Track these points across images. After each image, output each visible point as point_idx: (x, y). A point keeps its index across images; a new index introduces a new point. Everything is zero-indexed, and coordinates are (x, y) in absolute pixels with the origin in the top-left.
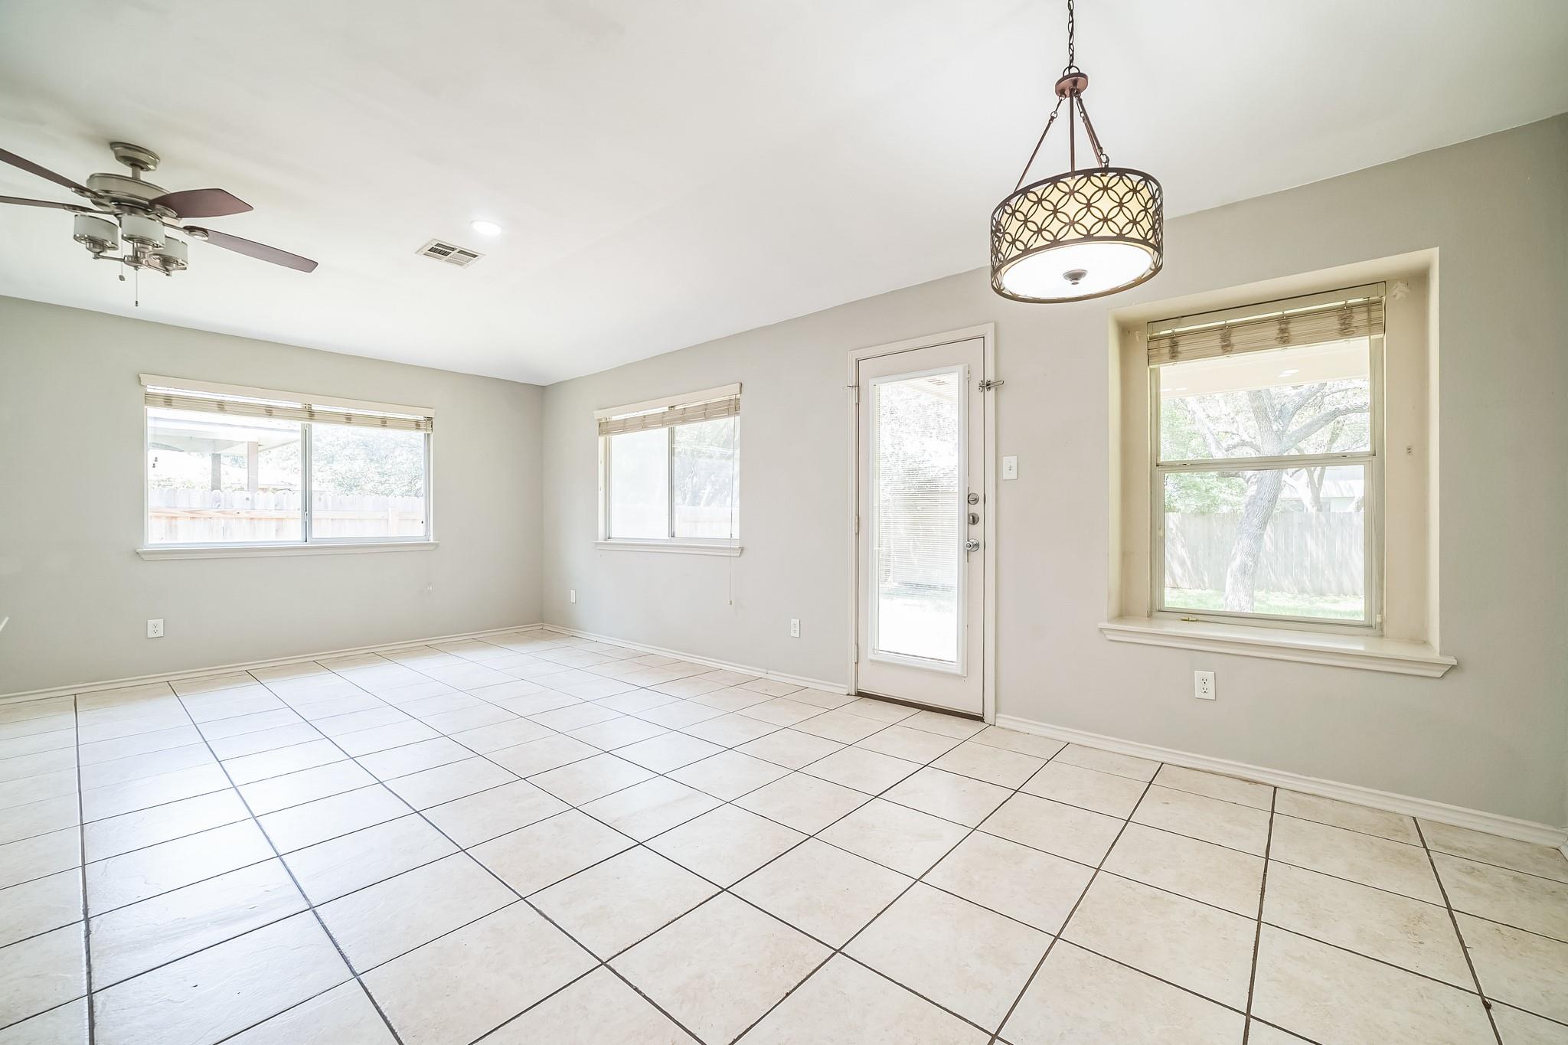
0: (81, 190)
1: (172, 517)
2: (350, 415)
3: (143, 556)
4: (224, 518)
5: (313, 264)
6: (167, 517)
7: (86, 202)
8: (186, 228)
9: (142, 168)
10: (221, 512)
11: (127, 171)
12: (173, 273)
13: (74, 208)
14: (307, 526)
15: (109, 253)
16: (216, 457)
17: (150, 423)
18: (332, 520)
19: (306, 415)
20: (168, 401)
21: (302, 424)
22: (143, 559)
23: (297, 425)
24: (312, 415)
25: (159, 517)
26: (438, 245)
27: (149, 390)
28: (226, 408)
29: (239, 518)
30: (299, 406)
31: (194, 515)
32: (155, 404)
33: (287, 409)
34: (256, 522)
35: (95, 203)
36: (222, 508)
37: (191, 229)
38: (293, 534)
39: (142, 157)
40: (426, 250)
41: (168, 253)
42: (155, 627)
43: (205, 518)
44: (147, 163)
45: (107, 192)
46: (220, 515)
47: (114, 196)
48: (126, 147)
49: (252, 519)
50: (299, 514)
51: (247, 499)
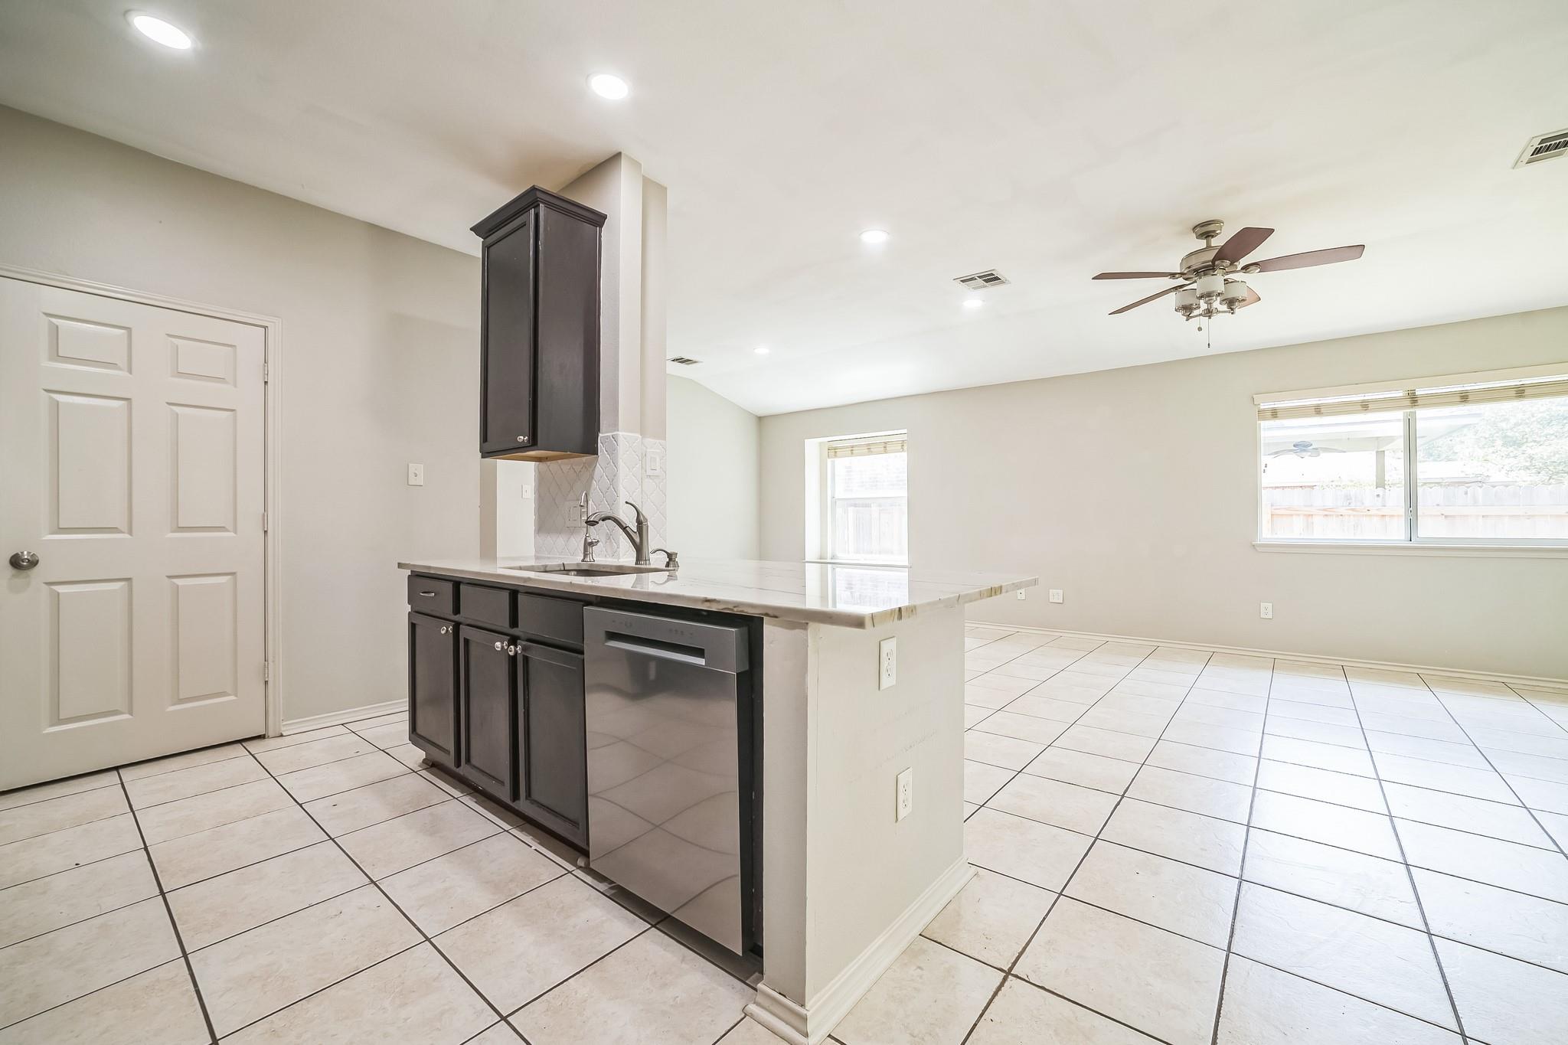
0: (1173, 275)
1: (1309, 515)
2: (1467, 392)
3: (1258, 549)
4: (1354, 516)
5: (1361, 248)
6: (1305, 515)
7: (1181, 281)
8: (1242, 269)
9: (1213, 237)
10: (1353, 510)
11: (1202, 244)
12: (1237, 310)
13: (1176, 288)
14: (1412, 524)
15: (1196, 312)
16: (1381, 454)
17: (1263, 434)
18: (1483, 516)
19: (1408, 402)
20: (1275, 414)
21: (1404, 413)
22: (1256, 550)
23: (1400, 414)
24: (1413, 400)
25: (1299, 515)
26: (1543, 141)
27: (1262, 407)
28: (1323, 410)
29: (1370, 515)
30: (1400, 394)
31: (1328, 512)
32: (1265, 419)
33: (1384, 400)
34: (1387, 519)
35: (1186, 279)
36: (1353, 506)
37: (1246, 268)
38: (1396, 533)
39: (1211, 228)
40: (1527, 156)
41: (1230, 296)
42: (1267, 609)
43: (1337, 516)
44: (1215, 231)
45: (1189, 267)
46: (1350, 512)
47: (1194, 268)
48: (1202, 226)
49: (1383, 516)
50: (1402, 511)
51: (1378, 496)
